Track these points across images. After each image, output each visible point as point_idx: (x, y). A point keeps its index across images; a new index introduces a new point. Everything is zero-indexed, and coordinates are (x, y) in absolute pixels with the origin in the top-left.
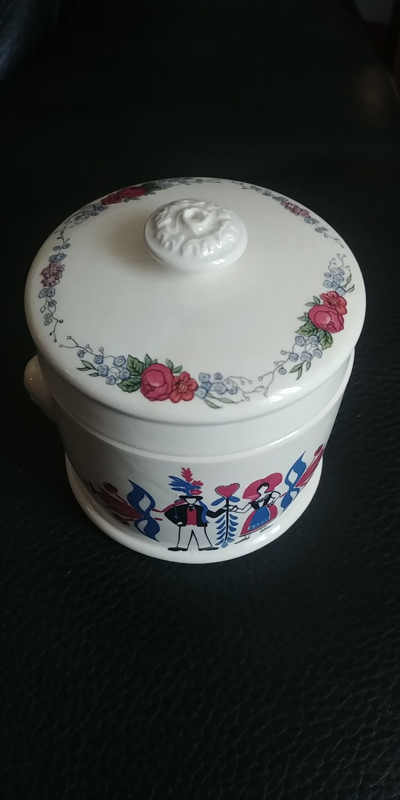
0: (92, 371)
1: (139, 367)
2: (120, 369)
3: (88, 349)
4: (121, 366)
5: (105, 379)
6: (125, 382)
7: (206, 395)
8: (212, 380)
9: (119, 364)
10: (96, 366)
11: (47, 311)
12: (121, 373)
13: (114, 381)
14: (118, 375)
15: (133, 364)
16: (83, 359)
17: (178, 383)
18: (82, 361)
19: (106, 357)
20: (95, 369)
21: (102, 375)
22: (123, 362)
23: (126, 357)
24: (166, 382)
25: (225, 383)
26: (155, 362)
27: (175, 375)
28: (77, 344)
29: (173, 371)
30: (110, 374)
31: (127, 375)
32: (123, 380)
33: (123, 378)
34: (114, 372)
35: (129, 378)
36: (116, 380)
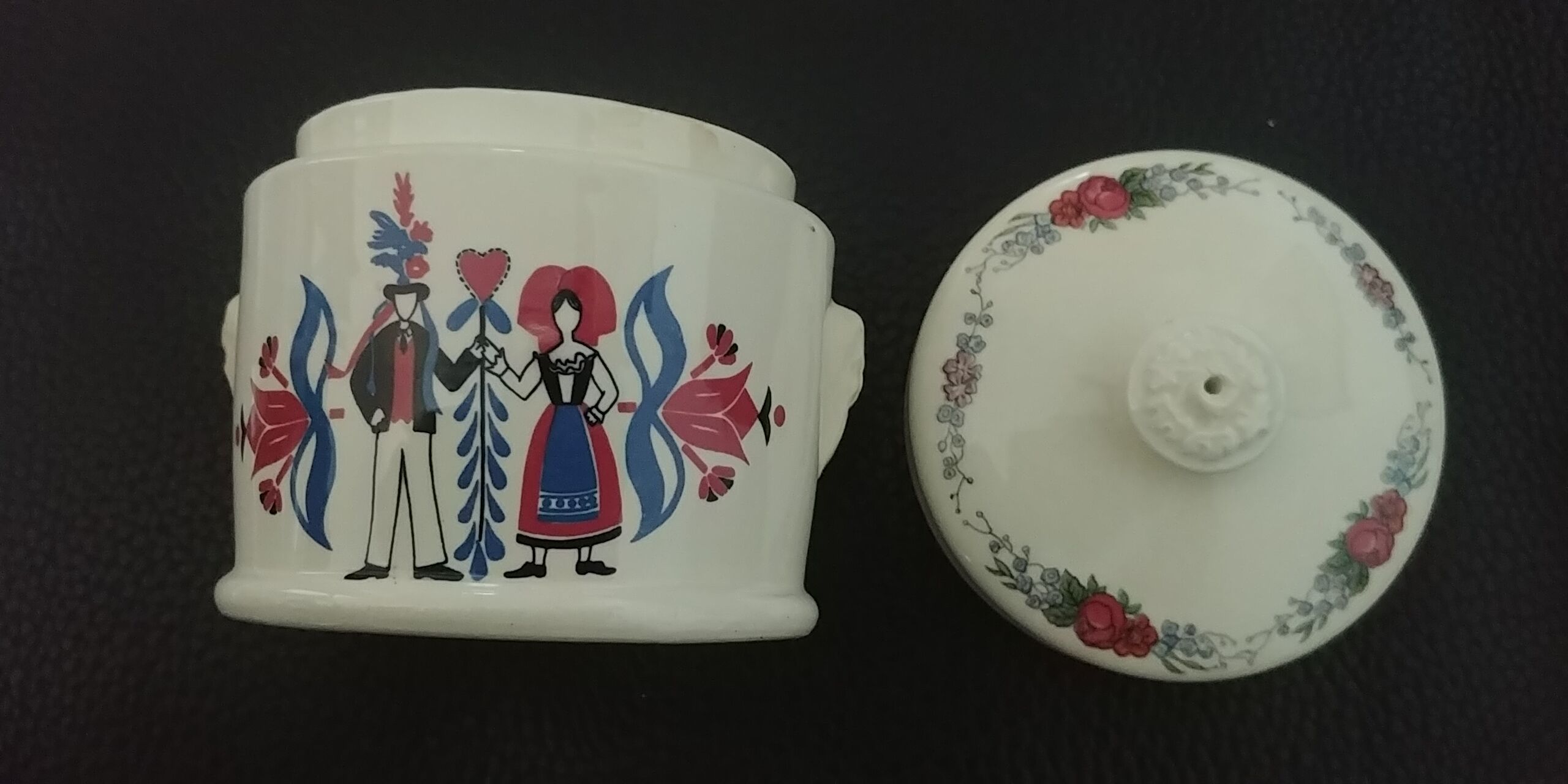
0: (1007, 580)
1: (1078, 594)
2: (1050, 588)
3: (1006, 544)
4: (1051, 584)
5: (1025, 597)
6: (1055, 611)
7: (1166, 654)
8: (1180, 633)
9: (1049, 581)
10: (1015, 573)
11: (948, 453)
12: (1050, 597)
13: (1037, 604)
14: (1045, 596)
15: (1069, 585)
16: (998, 556)
17: (1130, 630)
18: (996, 559)
19: (1031, 564)
20: (1012, 577)
21: (1022, 591)
22: (1056, 578)
23: (1062, 572)
24: (1112, 625)
25: (1197, 641)
26: (1102, 590)
27: (1128, 616)
28: (991, 529)
29: (1127, 610)
30: (1033, 592)
31: (1059, 601)
32: (1051, 607)
33: (1052, 604)
34: (1040, 590)
35: (1061, 605)
36: (1041, 603)
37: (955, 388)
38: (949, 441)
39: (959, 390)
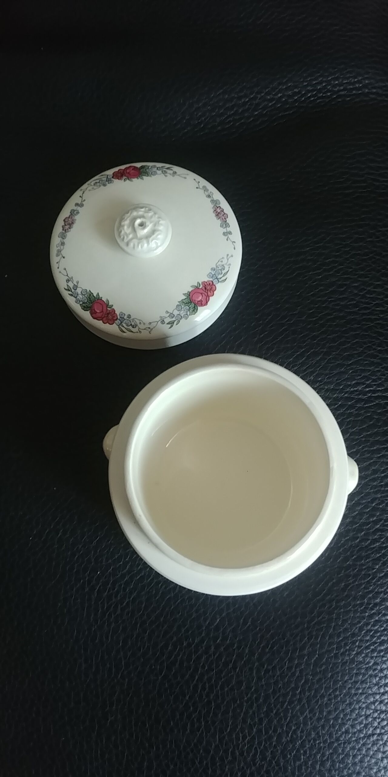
0: (70, 293)
1: (92, 299)
2: (83, 296)
3: (71, 279)
5: (75, 299)
6: (84, 305)
7: (120, 324)
8: (125, 317)
9: (83, 294)
10: (73, 290)
11: (59, 248)
12: (83, 299)
13: (79, 302)
14: (81, 299)
15: (90, 295)
16: (68, 284)
17: (108, 314)
18: (67, 285)
19: (79, 287)
20: (72, 291)
21: (74, 297)
22: (86, 293)
23: (88, 291)
24: (102, 311)
25: (131, 321)
26: (100, 298)
27: (108, 309)
28: (67, 274)
29: (108, 307)
30: (78, 297)
31: (86, 301)
32: (83, 303)
33: (83, 302)
34: (80, 297)
35: (86, 303)
37: (66, 226)
38: (60, 244)
39: (67, 227)
